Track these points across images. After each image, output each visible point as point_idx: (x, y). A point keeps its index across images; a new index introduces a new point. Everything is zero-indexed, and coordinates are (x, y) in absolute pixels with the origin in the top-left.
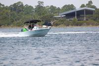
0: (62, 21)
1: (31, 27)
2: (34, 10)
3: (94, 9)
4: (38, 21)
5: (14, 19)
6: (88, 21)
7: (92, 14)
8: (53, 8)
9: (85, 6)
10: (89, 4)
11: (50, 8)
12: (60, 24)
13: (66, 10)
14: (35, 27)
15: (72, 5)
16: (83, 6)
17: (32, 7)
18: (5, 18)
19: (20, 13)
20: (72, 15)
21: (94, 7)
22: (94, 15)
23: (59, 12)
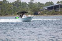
0: (45, 12)
1: (21, 16)
2: (28, 5)
4: (26, 12)
5: (15, 11)
9: (60, 3)
12: (44, 14)
13: (48, 5)
14: (24, 16)
17: (27, 3)
18: (10, 10)
19: (19, 7)
20: (51, 8)
23: (43, 7)
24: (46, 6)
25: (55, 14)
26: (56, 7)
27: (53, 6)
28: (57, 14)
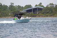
2: (8, 8)
3: (43, 8)
6: (39, 14)
7: (42, 10)
8: (19, 7)
10: (40, 4)
11: (18, 7)
15: (30, 5)
16: (36, 6)
20: (30, 11)
21: (43, 6)
22: (43, 11)
23: (23, 9)
24: (26, 9)
25: (33, 16)
26: (35, 10)
27: (32, 9)
28: (35, 16)
